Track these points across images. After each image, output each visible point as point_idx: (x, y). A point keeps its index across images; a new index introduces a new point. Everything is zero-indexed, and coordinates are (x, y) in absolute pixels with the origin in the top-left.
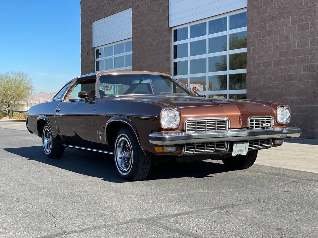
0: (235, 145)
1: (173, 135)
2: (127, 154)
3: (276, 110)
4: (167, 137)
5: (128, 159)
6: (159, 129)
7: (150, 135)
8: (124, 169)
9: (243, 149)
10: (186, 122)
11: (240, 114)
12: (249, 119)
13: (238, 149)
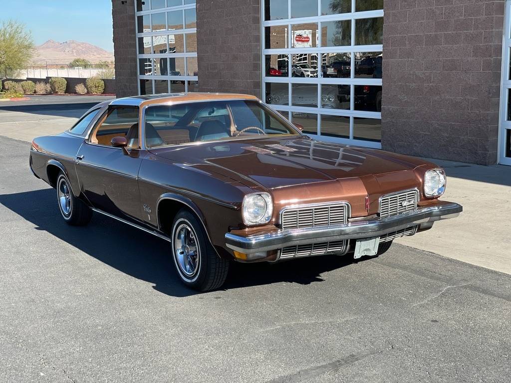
0: (358, 244)
1: (262, 238)
2: (191, 250)
3: (423, 176)
4: (254, 242)
5: (194, 257)
6: (241, 225)
7: (227, 236)
8: (188, 273)
9: (371, 247)
10: (282, 212)
11: (366, 193)
12: (380, 199)
13: (363, 248)
